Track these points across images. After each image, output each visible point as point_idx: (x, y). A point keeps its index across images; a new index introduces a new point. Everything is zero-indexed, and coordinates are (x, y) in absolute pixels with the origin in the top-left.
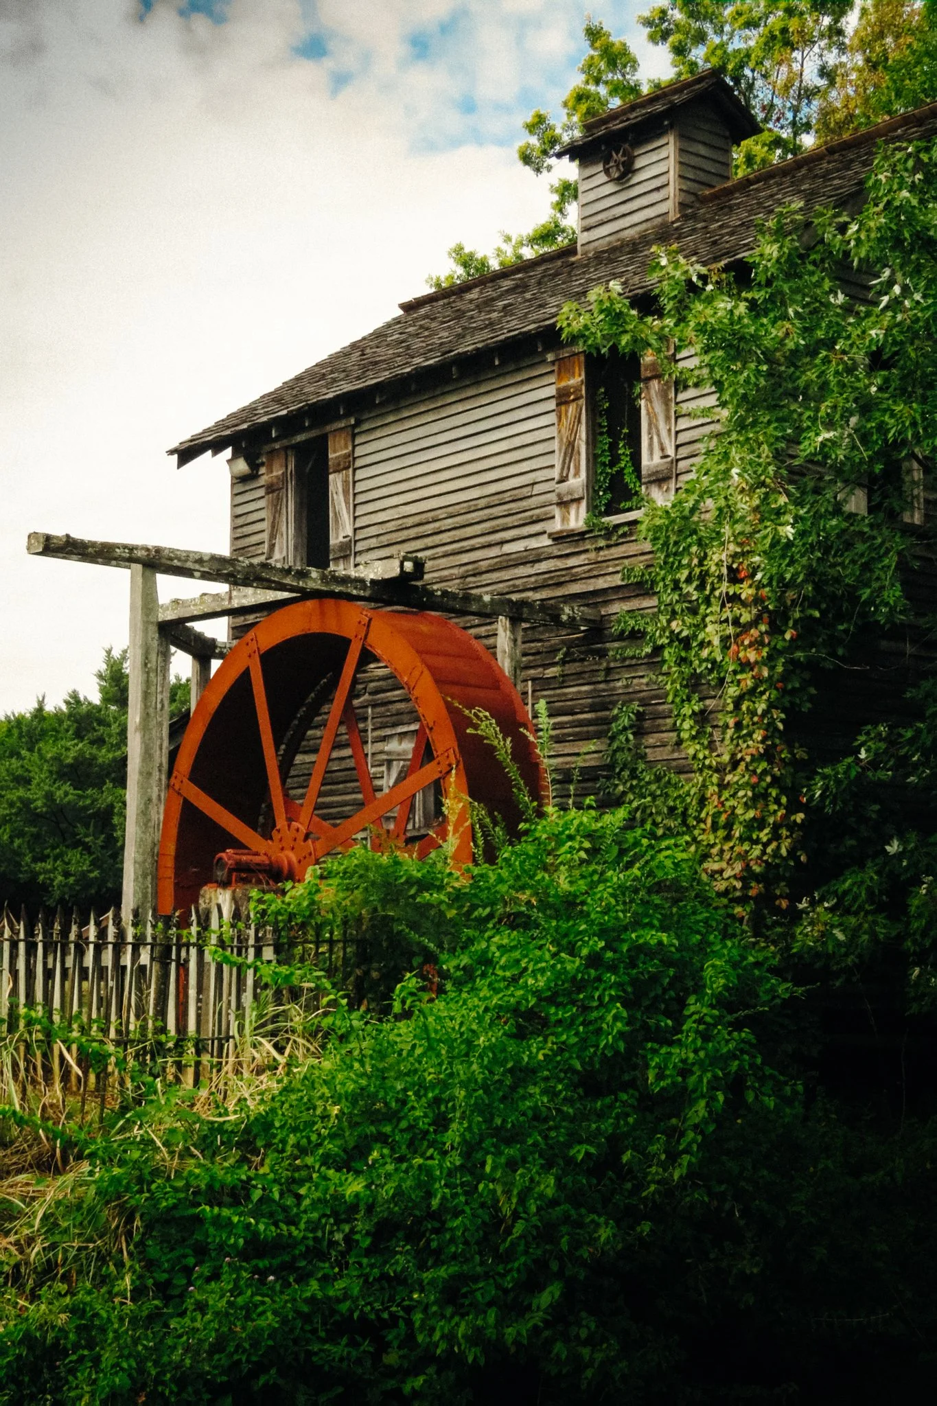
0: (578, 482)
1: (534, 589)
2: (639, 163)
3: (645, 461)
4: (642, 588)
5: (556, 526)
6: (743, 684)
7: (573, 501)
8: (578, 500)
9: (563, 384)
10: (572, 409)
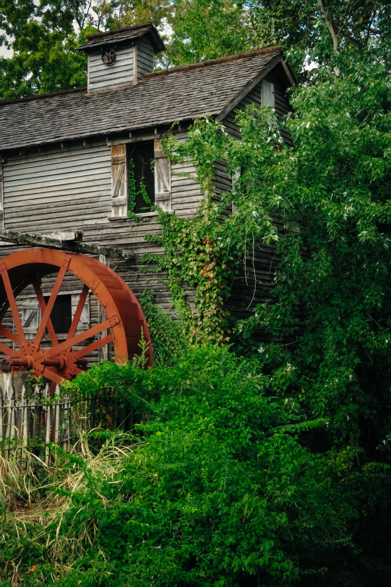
0: (123, 197)
1: (99, 241)
2: (118, 58)
3: (156, 192)
4: (157, 244)
5: (113, 215)
6: (207, 286)
7: (121, 205)
8: (124, 205)
9: (115, 156)
10: (120, 167)
